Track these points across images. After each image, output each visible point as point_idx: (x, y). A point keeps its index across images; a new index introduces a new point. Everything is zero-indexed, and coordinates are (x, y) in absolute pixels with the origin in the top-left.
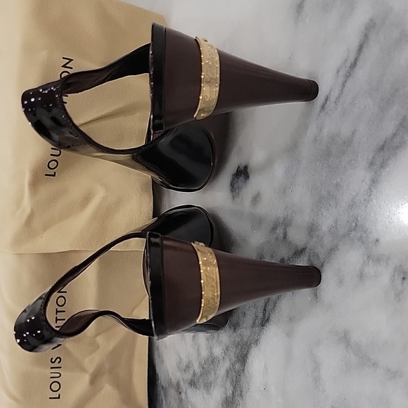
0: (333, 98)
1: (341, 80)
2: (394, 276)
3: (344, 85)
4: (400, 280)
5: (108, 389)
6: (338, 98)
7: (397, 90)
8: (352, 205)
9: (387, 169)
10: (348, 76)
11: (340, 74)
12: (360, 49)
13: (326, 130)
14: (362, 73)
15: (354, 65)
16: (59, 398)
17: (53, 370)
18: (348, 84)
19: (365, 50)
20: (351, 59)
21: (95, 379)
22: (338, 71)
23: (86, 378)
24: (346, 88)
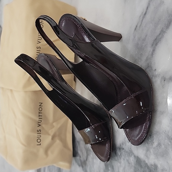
0: (138, 26)
1: (141, 19)
2: (161, 80)
3: (142, 21)
4: (164, 81)
5: (58, 142)
6: (140, 25)
7: (160, 20)
8: (147, 60)
9: (158, 46)
10: (143, 18)
11: (141, 17)
12: (147, 8)
13: (137, 37)
14: (148, 16)
15: (145, 14)
16: (40, 144)
17: (38, 134)
18: (144, 21)
19: (149, 8)
20: (144, 12)
21: (53, 138)
22: (140, 17)
23: (50, 137)
24: (143, 22)
